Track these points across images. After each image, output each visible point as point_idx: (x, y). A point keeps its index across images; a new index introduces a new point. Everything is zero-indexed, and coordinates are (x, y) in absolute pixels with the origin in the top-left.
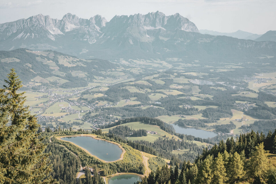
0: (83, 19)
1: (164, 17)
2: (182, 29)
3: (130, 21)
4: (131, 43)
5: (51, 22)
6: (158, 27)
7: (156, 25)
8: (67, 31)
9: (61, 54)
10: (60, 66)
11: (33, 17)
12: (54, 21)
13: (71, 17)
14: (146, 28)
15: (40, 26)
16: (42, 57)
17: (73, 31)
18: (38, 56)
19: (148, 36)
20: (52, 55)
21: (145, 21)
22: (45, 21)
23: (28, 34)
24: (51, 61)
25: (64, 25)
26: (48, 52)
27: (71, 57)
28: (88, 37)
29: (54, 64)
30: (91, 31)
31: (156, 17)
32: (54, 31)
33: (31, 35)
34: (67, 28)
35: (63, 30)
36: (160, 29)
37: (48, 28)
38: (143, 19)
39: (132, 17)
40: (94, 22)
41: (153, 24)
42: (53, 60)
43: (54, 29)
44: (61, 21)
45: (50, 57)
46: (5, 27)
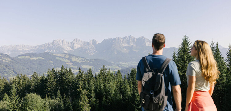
0: (85, 42)
1: (134, 39)
2: (146, 45)
3: (114, 41)
4: (116, 53)
5: (66, 43)
6: (131, 44)
7: (130, 43)
8: (75, 48)
9: (73, 56)
10: (73, 62)
11: (54, 40)
12: (68, 43)
13: (78, 41)
14: (124, 45)
15: (59, 46)
16: (60, 57)
17: (79, 48)
18: (57, 56)
19: (125, 50)
20: (67, 56)
21: (123, 41)
22: (62, 43)
23: (52, 50)
24: (67, 60)
25: (74, 44)
26: (65, 55)
27: (81, 58)
28: (88, 51)
29: (69, 61)
30: (90, 48)
31: (130, 39)
32: (67, 48)
33: (53, 51)
34: (76, 47)
35: (73, 48)
36: (132, 46)
37: (64, 47)
38: (122, 40)
39: (115, 39)
40: (91, 43)
41: (128, 43)
42: (68, 59)
43: (67, 47)
44: (72, 43)
45: (66, 57)
46: (38, 47)
